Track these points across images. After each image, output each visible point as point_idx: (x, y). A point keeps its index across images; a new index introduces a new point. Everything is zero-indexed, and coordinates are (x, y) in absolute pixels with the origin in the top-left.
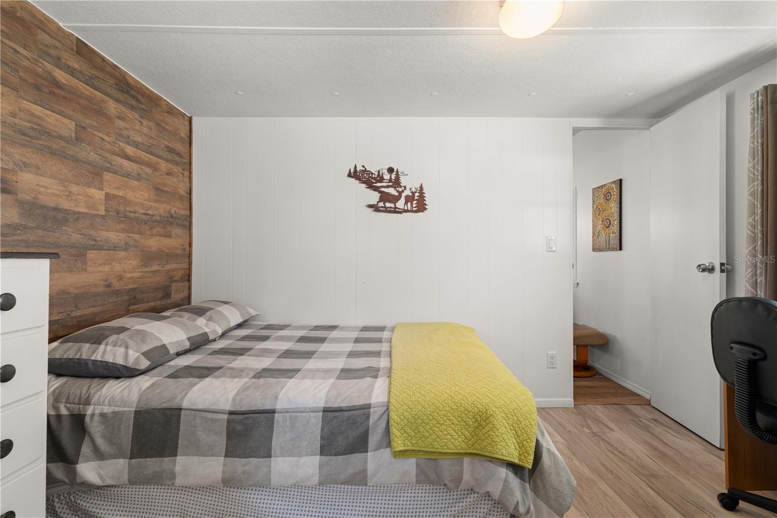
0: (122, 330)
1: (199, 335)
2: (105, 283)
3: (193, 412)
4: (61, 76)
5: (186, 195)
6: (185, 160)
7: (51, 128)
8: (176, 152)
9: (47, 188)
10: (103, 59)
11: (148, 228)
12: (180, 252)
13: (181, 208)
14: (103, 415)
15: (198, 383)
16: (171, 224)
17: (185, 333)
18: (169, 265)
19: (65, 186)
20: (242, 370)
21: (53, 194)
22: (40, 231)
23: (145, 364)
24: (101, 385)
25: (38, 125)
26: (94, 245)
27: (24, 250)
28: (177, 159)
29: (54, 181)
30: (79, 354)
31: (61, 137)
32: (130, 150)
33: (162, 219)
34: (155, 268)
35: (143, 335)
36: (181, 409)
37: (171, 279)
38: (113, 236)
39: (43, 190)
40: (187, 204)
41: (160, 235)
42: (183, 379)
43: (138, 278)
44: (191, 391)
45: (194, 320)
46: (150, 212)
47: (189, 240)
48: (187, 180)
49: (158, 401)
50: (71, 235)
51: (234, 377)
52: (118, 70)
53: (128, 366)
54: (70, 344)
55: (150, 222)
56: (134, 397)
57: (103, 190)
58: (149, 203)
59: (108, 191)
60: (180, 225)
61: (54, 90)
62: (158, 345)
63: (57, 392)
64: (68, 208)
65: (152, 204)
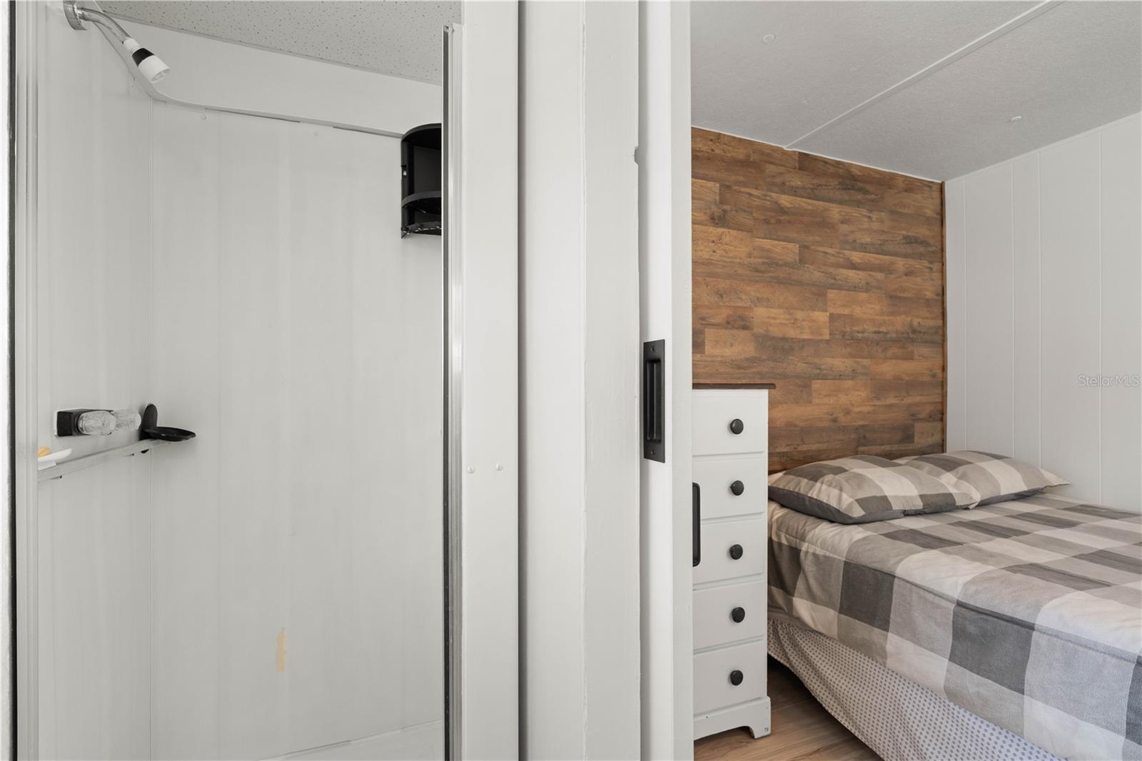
0: (840, 470)
1: (938, 495)
2: (831, 417)
3: (908, 585)
4: (785, 200)
5: (936, 298)
6: (934, 248)
7: (778, 257)
8: (919, 241)
9: (774, 318)
10: (825, 162)
11: (880, 350)
12: (927, 379)
13: (927, 318)
14: (815, 555)
15: (920, 552)
16: (913, 341)
17: (917, 489)
18: (910, 398)
19: (791, 314)
20: (992, 555)
21: (782, 324)
22: (771, 362)
23: (858, 512)
24: (816, 525)
25: (767, 258)
26: (819, 374)
27: (759, 382)
28: (922, 249)
29: (781, 310)
30: (798, 488)
31: (786, 264)
32: (856, 257)
33: (900, 336)
34: (891, 400)
35: (860, 480)
36: (894, 577)
37: (914, 417)
38: (839, 362)
39: (772, 321)
40: (938, 311)
41: (897, 358)
42: (901, 542)
43: (869, 413)
44: (908, 559)
45: (938, 475)
46: (883, 329)
47: (941, 362)
48: (937, 275)
49: (867, 558)
50: (796, 365)
51: (974, 559)
52: (841, 166)
53: (841, 510)
54: (791, 477)
55: (883, 343)
56: (845, 546)
57: (826, 311)
58: (882, 318)
59: (832, 310)
60: (926, 342)
61: (781, 218)
62: (878, 495)
63: (780, 520)
64: (794, 337)
65: (886, 318)
